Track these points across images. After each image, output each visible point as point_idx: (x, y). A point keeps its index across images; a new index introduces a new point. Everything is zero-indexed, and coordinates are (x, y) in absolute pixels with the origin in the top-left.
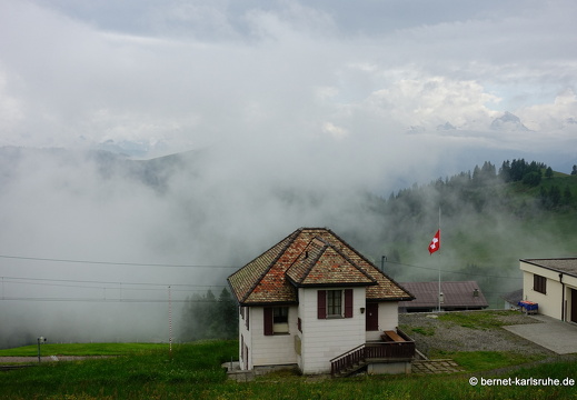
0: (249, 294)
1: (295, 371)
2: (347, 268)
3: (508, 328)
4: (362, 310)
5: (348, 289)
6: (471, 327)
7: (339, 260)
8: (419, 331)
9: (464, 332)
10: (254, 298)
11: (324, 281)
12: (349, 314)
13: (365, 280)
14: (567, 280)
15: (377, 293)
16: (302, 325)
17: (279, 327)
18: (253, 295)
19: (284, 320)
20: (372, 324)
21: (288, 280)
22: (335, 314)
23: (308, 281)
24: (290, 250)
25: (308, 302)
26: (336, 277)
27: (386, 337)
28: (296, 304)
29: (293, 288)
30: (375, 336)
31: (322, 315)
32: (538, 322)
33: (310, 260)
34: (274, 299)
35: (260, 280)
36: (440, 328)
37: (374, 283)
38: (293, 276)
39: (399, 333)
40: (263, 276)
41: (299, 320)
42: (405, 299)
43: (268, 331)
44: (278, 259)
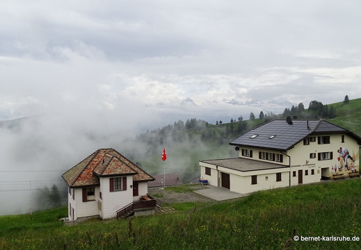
0: (75, 182)
1: (99, 218)
2: (123, 167)
3: (195, 191)
4: (131, 186)
5: (124, 176)
6: (180, 192)
7: (120, 163)
8: (156, 196)
9: (176, 194)
10: (77, 184)
11: (113, 173)
12: (125, 189)
13: (132, 172)
14: (220, 168)
15: (138, 178)
16: (102, 196)
17: (90, 198)
18: (76, 183)
19: (92, 193)
20: (135, 193)
21: (95, 174)
22: (118, 189)
23: (105, 174)
24: (95, 160)
25: (105, 184)
26: (118, 171)
27: (142, 198)
28: (98, 185)
29: (97, 178)
30: (137, 198)
31: (112, 190)
32: (208, 188)
33: (105, 164)
34: (88, 184)
35: (80, 175)
36: (165, 193)
37: (137, 173)
38: (97, 172)
39: (148, 196)
40: (82, 173)
41: (101, 193)
42: (151, 180)
43: (85, 200)
44: (89, 164)
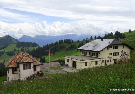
0: (8, 66)
1: (19, 81)
2: (29, 59)
3: (62, 69)
4: (33, 67)
5: (30, 63)
6: (55, 69)
8: (45, 71)
10: (10, 66)
11: (24, 62)
12: (30, 68)
13: (33, 61)
14: (72, 59)
15: (36, 64)
17: (15, 72)
18: (9, 66)
19: (16, 70)
20: (35, 70)
22: (27, 68)
23: (21, 62)
24: (18, 56)
25: (21, 66)
26: (27, 61)
27: (38, 72)
28: (19, 67)
29: (18, 64)
30: (36, 72)
31: (24, 69)
32: (68, 68)
33: (22, 58)
34: (14, 66)
35: (11, 63)
36: (49, 70)
37: (35, 62)
38: (18, 61)
39: (41, 71)
40: (12, 62)
41: (20, 70)
42: (42, 65)
43: (13, 73)
44: (15, 58)
